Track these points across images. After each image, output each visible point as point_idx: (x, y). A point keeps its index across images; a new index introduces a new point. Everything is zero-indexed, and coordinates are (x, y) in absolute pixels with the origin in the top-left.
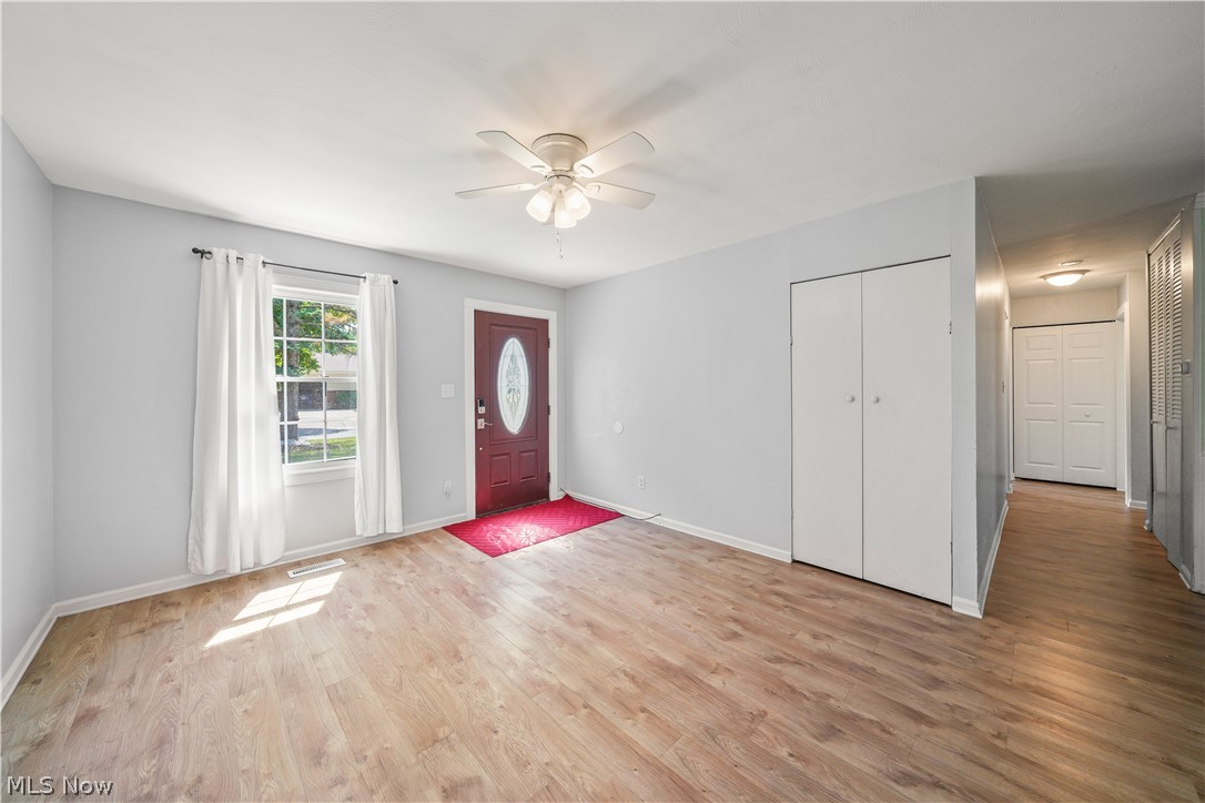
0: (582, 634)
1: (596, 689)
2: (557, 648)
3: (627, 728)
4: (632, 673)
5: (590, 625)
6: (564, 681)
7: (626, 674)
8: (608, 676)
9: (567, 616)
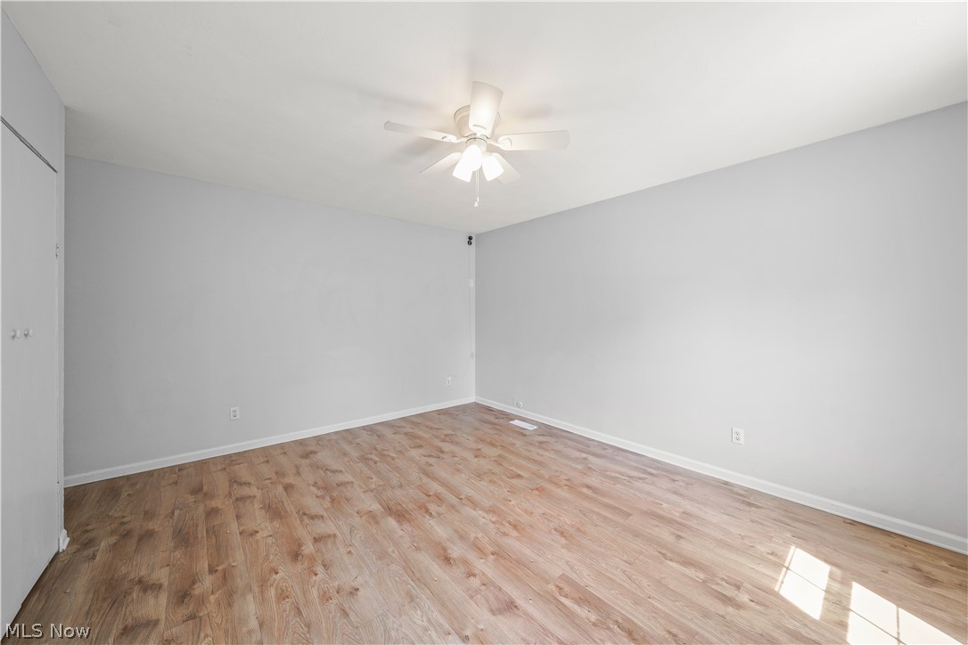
0: (456, 551)
1: (453, 507)
2: (479, 536)
3: (440, 489)
4: (425, 515)
5: (447, 560)
6: (474, 512)
7: (431, 515)
8: (442, 514)
9: (471, 574)
